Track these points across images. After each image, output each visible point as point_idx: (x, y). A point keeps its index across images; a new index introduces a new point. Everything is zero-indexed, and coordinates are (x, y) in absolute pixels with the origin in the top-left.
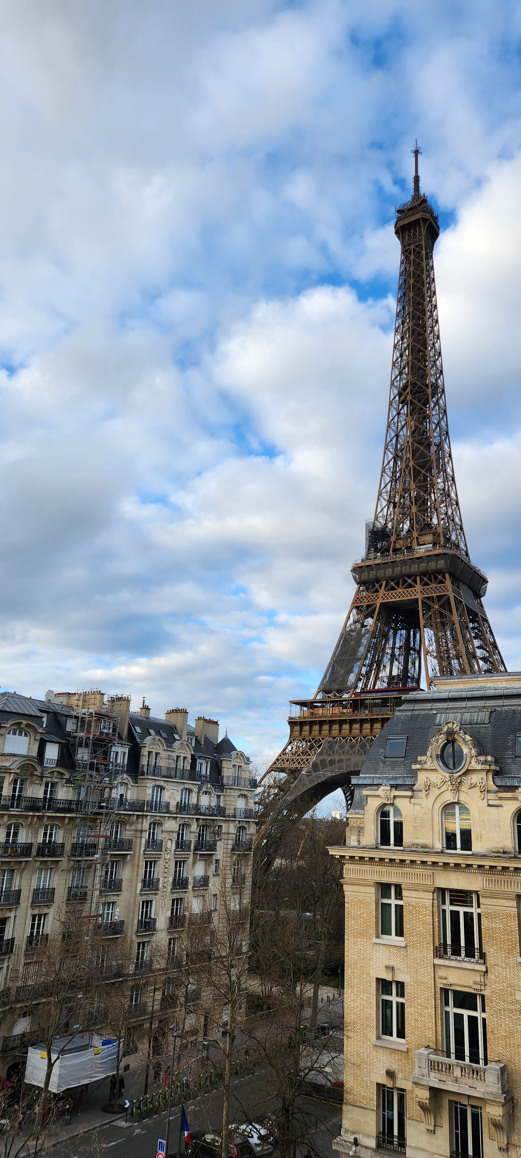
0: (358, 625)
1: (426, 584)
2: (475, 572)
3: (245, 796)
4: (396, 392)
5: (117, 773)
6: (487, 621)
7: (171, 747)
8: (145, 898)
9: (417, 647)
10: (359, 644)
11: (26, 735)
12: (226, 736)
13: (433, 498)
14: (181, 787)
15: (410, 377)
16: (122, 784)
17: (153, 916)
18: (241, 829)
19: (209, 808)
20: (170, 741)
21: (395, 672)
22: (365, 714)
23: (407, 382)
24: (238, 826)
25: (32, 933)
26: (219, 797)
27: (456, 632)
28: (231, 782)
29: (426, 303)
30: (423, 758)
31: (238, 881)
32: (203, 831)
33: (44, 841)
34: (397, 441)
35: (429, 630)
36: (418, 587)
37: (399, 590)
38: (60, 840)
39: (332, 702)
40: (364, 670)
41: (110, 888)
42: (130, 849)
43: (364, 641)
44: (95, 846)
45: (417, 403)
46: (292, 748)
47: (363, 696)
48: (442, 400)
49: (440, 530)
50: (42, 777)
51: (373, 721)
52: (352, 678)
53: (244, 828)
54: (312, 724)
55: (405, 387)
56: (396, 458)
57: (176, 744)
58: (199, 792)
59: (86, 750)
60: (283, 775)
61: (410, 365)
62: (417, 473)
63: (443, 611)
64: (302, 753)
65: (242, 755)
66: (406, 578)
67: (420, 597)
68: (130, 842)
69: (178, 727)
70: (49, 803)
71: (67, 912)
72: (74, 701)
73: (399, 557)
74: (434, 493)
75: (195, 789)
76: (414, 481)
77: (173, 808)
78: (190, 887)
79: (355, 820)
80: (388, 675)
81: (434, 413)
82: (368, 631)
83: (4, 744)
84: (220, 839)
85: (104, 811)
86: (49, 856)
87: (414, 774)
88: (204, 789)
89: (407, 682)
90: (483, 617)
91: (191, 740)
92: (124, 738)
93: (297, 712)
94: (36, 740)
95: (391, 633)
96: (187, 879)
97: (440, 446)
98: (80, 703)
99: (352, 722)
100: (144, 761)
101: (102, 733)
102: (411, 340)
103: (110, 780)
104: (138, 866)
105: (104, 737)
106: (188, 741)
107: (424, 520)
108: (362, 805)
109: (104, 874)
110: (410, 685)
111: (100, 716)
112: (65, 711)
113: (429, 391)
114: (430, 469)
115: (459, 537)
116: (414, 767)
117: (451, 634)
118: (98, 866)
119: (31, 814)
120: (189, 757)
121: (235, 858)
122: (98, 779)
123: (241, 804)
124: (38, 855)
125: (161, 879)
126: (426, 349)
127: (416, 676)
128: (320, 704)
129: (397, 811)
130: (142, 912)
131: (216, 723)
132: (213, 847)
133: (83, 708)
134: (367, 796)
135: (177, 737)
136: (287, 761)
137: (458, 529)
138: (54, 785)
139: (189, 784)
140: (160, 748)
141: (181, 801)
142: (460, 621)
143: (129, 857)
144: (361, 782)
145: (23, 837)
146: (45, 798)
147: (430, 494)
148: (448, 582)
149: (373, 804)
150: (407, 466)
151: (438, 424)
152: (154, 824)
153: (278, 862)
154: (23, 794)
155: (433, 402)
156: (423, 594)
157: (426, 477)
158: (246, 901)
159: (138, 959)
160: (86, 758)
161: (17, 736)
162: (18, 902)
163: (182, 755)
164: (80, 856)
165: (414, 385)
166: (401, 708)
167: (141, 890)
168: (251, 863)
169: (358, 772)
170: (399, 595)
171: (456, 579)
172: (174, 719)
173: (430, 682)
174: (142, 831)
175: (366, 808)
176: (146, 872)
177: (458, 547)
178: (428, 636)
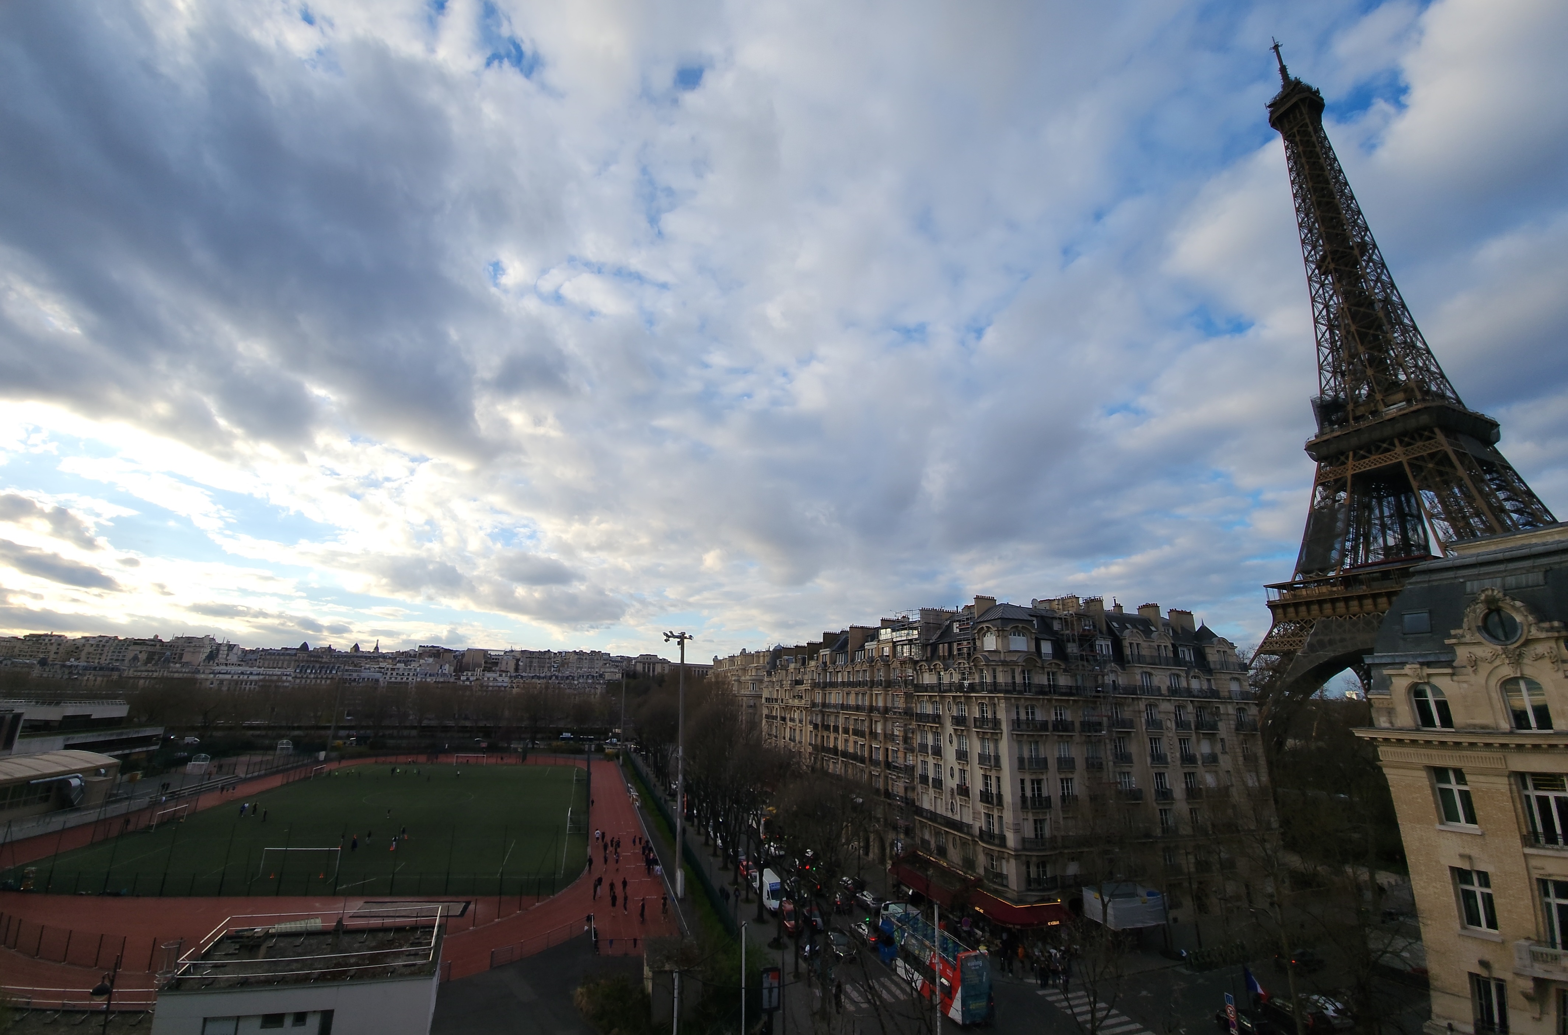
0: (1329, 502)
1: (1409, 444)
2: (1478, 418)
3: (1237, 679)
4: (1313, 266)
5: (1105, 662)
6: (1510, 468)
7: (1150, 638)
8: (1156, 770)
9: (1415, 512)
10: (1334, 519)
11: (1023, 636)
12: (1203, 624)
13: (1393, 355)
14: (1169, 672)
15: (1327, 247)
16: (1112, 671)
17: (1168, 787)
18: (1240, 710)
19: (1201, 690)
20: (1147, 633)
21: (1391, 542)
22: (1362, 590)
23: (1325, 252)
24: (1237, 707)
25: (1063, 793)
26: (1209, 680)
27: (1467, 487)
28: (1218, 667)
29: (1327, 173)
30: (1459, 632)
31: (1250, 759)
32: (1200, 712)
33: (1057, 719)
34: (1328, 312)
35: (1427, 492)
36: (1399, 449)
37: (1373, 457)
38: (1069, 719)
39: (1315, 581)
40: (1348, 545)
41: (1122, 760)
42: (1132, 727)
43: (1341, 516)
44: (1100, 724)
45: (1343, 268)
46: (1279, 631)
47: (1355, 572)
48: (1376, 255)
49: (1413, 385)
50: (1043, 668)
51: (1375, 597)
52: (1335, 555)
53: (1244, 709)
54: (1296, 606)
55: (1323, 258)
56: (1331, 328)
57: (1154, 635)
58: (1187, 677)
59: (1074, 645)
60: (1275, 658)
61: (1324, 235)
62: (1363, 337)
63: (1442, 468)
64: (1292, 635)
65: (1224, 640)
66: (1380, 444)
67: (1403, 459)
68: (1131, 721)
69: (1153, 618)
70: (1053, 689)
71: (1089, 778)
72: (1055, 605)
73: (1363, 424)
74: (1393, 349)
75: (1183, 674)
76: (1362, 344)
77: (1164, 690)
78: (1200, 763)
79: (1381, 701)
80: (1382, 546)
81: (1368, 270)
82: (1342, 506)
83: (1008, 644)
84: (1221, 720)
85: (1101, 694)
86: (1063, 731)
87: (1451, 649)
88: (1192, 674)
89: (1411, 551)
90: (1503, 465)
91: (1168, 630)
92: (1104, 632)
93: (1275, 595)
94: (1032, 639)
95: (1374, 503)
96: (1194, 756)
97: (1387, 300)
98: (1061, 607)
99: (1347, 600)
100: (1127, 651)
101: (1084, 630)
102: (1318, 213)
103: (1100, 668)
104: (1143, 742)
105: (1086, 633)
106: (1165, 631)
107: (1386, 379)
108: (1385, 684)
109: (1113, 747)
110: (1416, 553)
111: (1080, 616)
112: (1049, 614)
113: (1356, 252)
114: (1380, 327)
115: (1442, 386)
116: (1447, 642)
117: (1461, 490)
118: (1107, 741)
119: (1041, 697)
120: (1170, 646)
121: (1241, 737)
122: (1090, 668)
123: (1234, 687)
124: (1054, 730)
125: (1168, 754)
126: (1340, 214)
127: (1422, 542)
128: (1302, 586)
129: (1436, 690)
130: (1157, 782)
131: (1190, 613)
132: (1214, 727)
133: (1064, 610)
134: (1390, 676)
135: (1153, 629)
136: (1277, 643)
137: (1438, 378)
138: (1053, 674)
139: (1176, 669)
140: (1140, 639)
141: (1172, 685)
142: (1469, 475)
143: (1133, 734)
144: (1377, 661)
145: (1039, 716)
146: (1050, 685)
147: (1387, 351)
148: (1440, 436)
149: (1401, 684)
150: (1348, 332)
151: (1378, 279)
152: (1150, 706)
153: (1290, 743)
154: (1031, 681)
155: (1364, 260)
156: (1408, 455)
157: (1376, 337)
158: (1265, 778)
159: (1163, 824)
160: (1075, 651)
161: (1017, 637)
162: (1046, 767)
163: (1163, 645)
164: (1089, 732)
165: (1333, 253)
166: (1411, 581)
167: (1151, 763)
168: (1260, 742)
169: (1370, 652)
170: (1374, 462)
171: (1450, 431)
172: (1147, 613)
173: (1444, 547)
174: (1140, 712)
175: (1391, 688)
176: (1152, 747)
177: (1443, 396)
178: (1428, 498)
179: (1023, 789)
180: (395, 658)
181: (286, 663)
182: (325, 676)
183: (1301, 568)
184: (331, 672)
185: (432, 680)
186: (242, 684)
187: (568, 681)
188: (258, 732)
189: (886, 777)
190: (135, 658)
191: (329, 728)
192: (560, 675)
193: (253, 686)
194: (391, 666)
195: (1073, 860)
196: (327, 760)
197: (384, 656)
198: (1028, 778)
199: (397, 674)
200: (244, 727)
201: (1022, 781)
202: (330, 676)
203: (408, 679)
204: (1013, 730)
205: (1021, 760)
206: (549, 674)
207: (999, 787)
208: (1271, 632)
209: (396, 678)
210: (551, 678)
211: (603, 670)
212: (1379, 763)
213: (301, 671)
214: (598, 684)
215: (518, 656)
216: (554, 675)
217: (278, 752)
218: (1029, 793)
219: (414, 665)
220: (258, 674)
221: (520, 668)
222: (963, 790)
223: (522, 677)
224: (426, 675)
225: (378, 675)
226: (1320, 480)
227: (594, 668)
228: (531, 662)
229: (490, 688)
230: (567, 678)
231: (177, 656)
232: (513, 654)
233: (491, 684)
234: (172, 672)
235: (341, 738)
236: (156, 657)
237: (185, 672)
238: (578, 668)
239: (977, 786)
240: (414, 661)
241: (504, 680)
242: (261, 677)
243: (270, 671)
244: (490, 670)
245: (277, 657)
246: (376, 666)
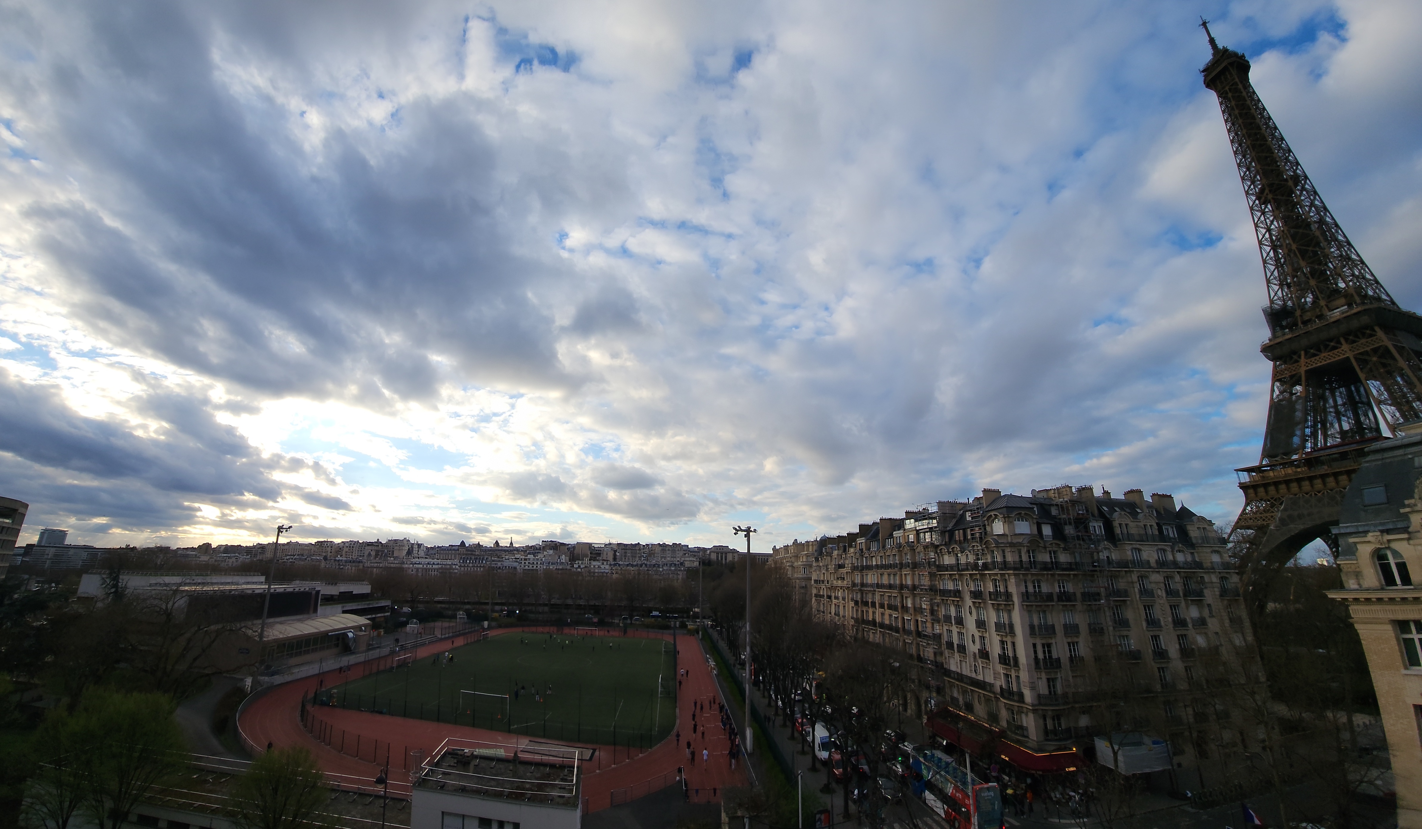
0: (1287, 395)
1: (1354, 342)
2: (1410, 316)
3: (1218, 552)
4: (1254, 198)
5: (1099, 541)
7: (1137, 519)
8: (1152, 633)
9: (1364, 400)
10: (1293, 410)
11: (1026, 521)
12: (1183, 505)
13: (1332, 267)
14: (1156, 548)
15: (1264, 181)
16: (1106, 549)
17: (1164, 647)
18: (1222, 578)
19: (1186, 562)
20: (1134, 514)
21: (1346, 427)
22: (1323, 469)
23: (1263, 186)
24: (1219, 576)
25: (1071, 655)
26: (1192, 553)
27: (1408, 376)
28: (1200, 541)
29: (1258, 121)
30: (1412, 501)
31: (1235, 622)
32: (1187, 581)
33: (1060, 591)
34: (1271, 235)
35: (1373, 382)
36: (1345, 347)
37: (1322, 354)
38: (1071, 590)
39: (1281, 464)
40: (1308, 431)
41: (1120, 624)
42: (1127, 596)
43: (1299, 406)
44: (1099, 594)
45: (1279, 197)
46: (1252, 508)
47: (1316, 455)
48: (1308, 184)
49: (1352, 291)
50: (1045, 548)
51: (1336, 475)
52: (1296, 440)
53: (1226, 578)
54: (1265, 486)
55: (1262, 191)
56: (1274, 248)
57: (1140, 516)
58: (1172, 551)
59: (1071, 527)
60: (1250, 532)
61: (1261, 172)
62: (1303, 254)
63: (1383, 361)
64: (1264, 511)
65: (1203, 518)
66: (1327, 343)
67: (1349, 354)
68: (1126, 591)
69: (1137, 501)
70: (1055, 565)
71: (1092, 641)
72: (1051, 494)
73: (1310, 327)
74: (1331, 262)
75: (1169, 549)
76: (1303, 259)
77: (1153, 563)
78: (1190, 626)
79: (1349, 566)
80: (1339, 430)
81: (1302, 198)
82: (1298, 398)
83: (1014, 527)
84: (1206, 588)
85: (1097, 569)
86: (1067, 601)
87: (1405, 516)
88: (1176, 548)
89: (1364, 434)
91: (1152, 511)
92: (1096, 515)
93: (1245, 478)
94: (1034, 523)
95: (1327, 394)
96: (1185, 620)
97: (1321, 222)
98: (1057, 495)
99: (1311, 479)
100: (1118, 531)
101: (1078, 514)
102: (1253, 154)
103: (1095, 546)
104: (1138, 608)
105: (1081, 516)
106: (1149, 513)
107: (1328, 288)
108: (1352, 551)
109: (1112, 614)
110: (1369, 435)
111: (1074, 502)
112: (1047, 502)
113: (1290, 183)
114: (1318, 244)
115: (1377, 291)
116: (1401, 510)
117: (1403, 379)
118: (1106, 609)
119: (1045, 572)
120: (1155, 525)
121: (1226, 602)
122: (1086, 546)
123: (1216, 558)
124: (1059, 600)
125: (1161, 619)
126: (1273, 153)
127: (1373, 426)
128: (1269, 468)
129: (1396, 554)
130: (1153, 644)
131: (1170, 496)
132: (1200, 594)
133: (1059, 498)
134: (1355, 543)
135: (1139, 511)
136: (1251, 519)
137: (1373, 284)
138: (1055, 552)
139: (1162, 545)
140: (1128, 520)
141: (1159, 558)
142: (1409, 365)
143: (1128, 602)
144: (1342, 531)
145: (1045, 589)
146: (1052, 562)
147: (1326, 264)
148: (1380, 333)
149: (1365, 550)
150: (1290, 250)
151: (1312, 204)
152: (1142, 577)
153: (1271, 606)
154: (1036, 559)
155: (1298, 190)
156: (1353, 351)
157: (1315, 253)
158: (1250, 638)
159: (1161, 680)
160: (1072, 532)
161: (1021, 522)
162: (1054, 632)
163: (1148, 524)
164: (1090, 601)
165: (1271, 185)
166: (1367, 459)
167: (1147, 627)
168: (1243, 606)
169: (1336, 523)
170: (1324, 359)
171: (1387, 329)
172: (1133, 498)
173: (1393, 428)
174: (1133, 583)
175: (1357, 554)
176: (1146, 613)
177: (1379, 299)
178: (1375, 387)
179: (1035, 652)
180: (526, 551)
181: (453, 556)
182: (479, 565)
183: (1267, 453)
184: (482, 562)
185: (554, 568)
186: (429, 571)
187: (655, 569)
188: (443, 606)
189: (918, 644)
190: (369, 554)
191: (487, 604)
192: (648, 563)
193: (436, 573)
194: (523, 557)
195: (1084, 713)
196: (490, 628)
197: (517, 550)
198: (1039, 643)
199: (529, 563)
200: (435, 602)
201: (1034, 645)
202: (482, 565)
203: (537, 567)
204: (1023, 601)
205: (1032, 627)
206: (640, 563)
207: (1015, 650)
208: (1244, 509)
209: (529, 566)
210: (641, 566)
211: (683, 559)
212: (1351, 620)
213: (463, 561)
214: (679, 570)
215: (615, 548)
216: (644, 563)
217: (458, 620)
218: (1041, 656)
219: (540, 556)
220: (438, 564)
221: (617, 557)
222: (984, 654)
223: (619, 565)
224: (549, 563)
225: (515, 564)
226: (1277, 377)
227: (675, 557)
228: (626, 553)
229: (596, 574)
230: (654, 566)
231: (391, 553)
232: (611, 546)
233: (597, 571)
234: (389, 563)
235: (497, 612)
236: (380, 553)
237: (397, 564)
238: (662, 557)
239: (995, 650)
240: (540, 553)
241: (606, 568)
242: (440, 566)
243: (445, 562)
244: (595, 560)
245: (447, 552)
246: (513, 557)
